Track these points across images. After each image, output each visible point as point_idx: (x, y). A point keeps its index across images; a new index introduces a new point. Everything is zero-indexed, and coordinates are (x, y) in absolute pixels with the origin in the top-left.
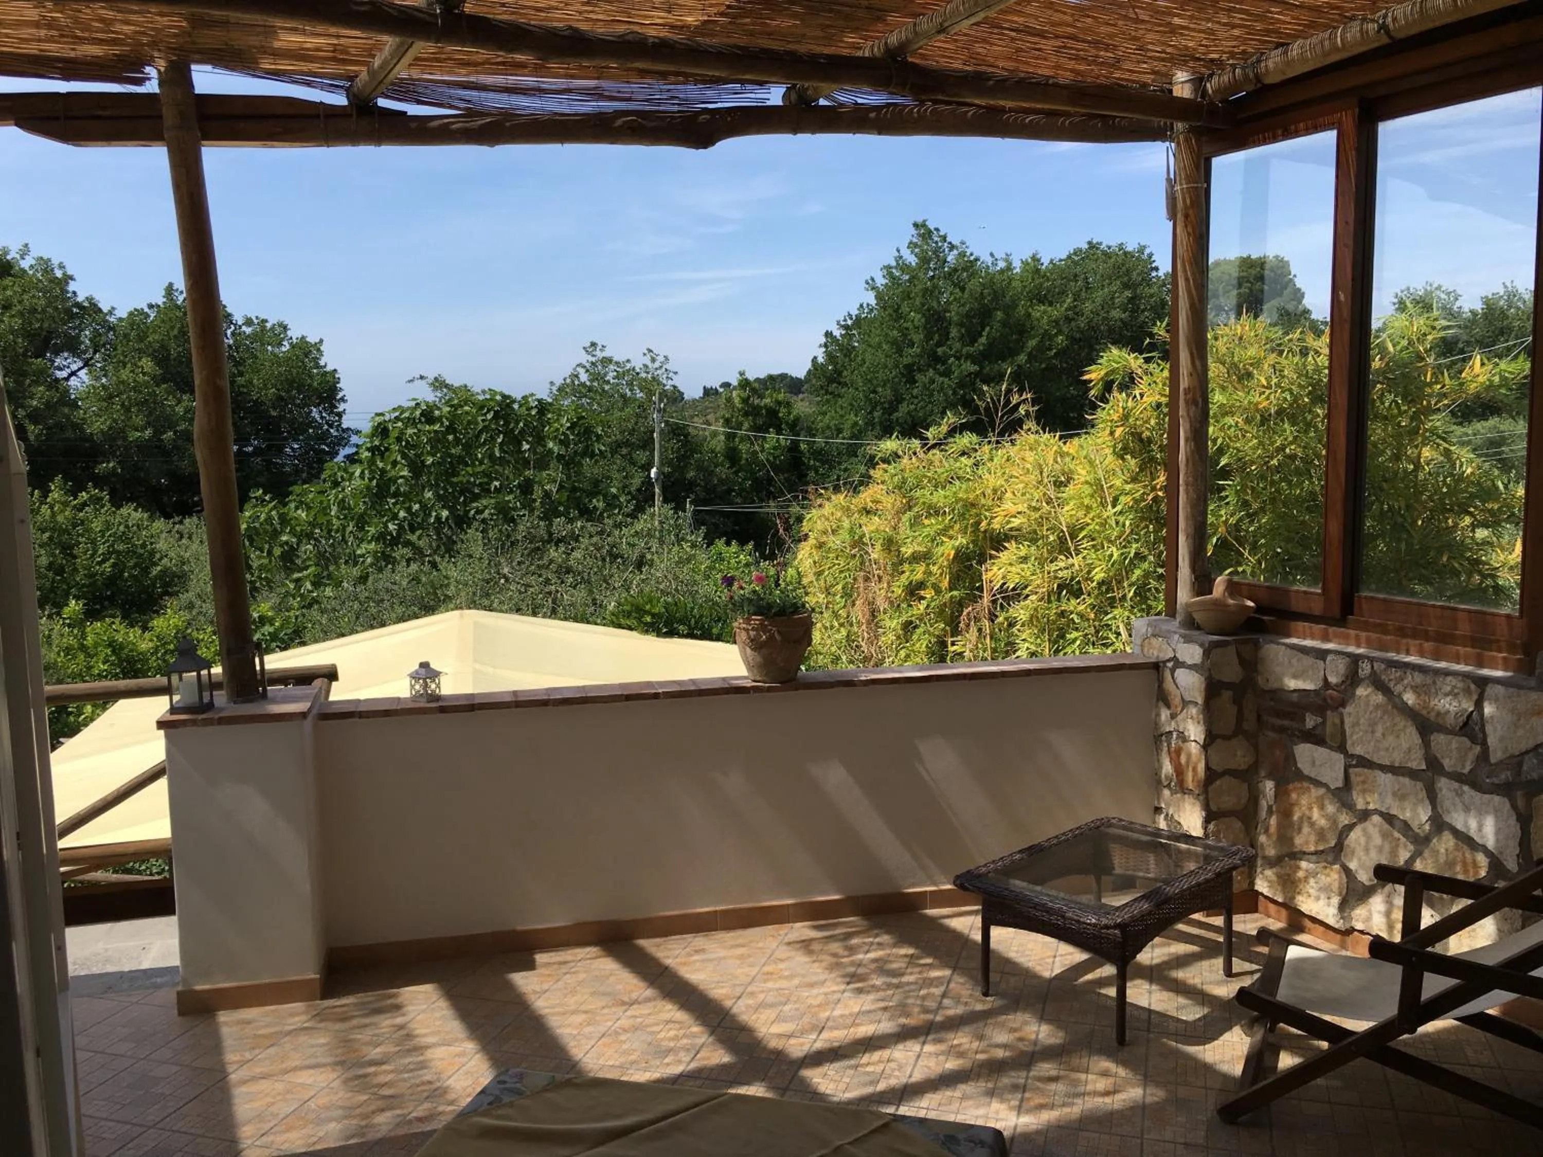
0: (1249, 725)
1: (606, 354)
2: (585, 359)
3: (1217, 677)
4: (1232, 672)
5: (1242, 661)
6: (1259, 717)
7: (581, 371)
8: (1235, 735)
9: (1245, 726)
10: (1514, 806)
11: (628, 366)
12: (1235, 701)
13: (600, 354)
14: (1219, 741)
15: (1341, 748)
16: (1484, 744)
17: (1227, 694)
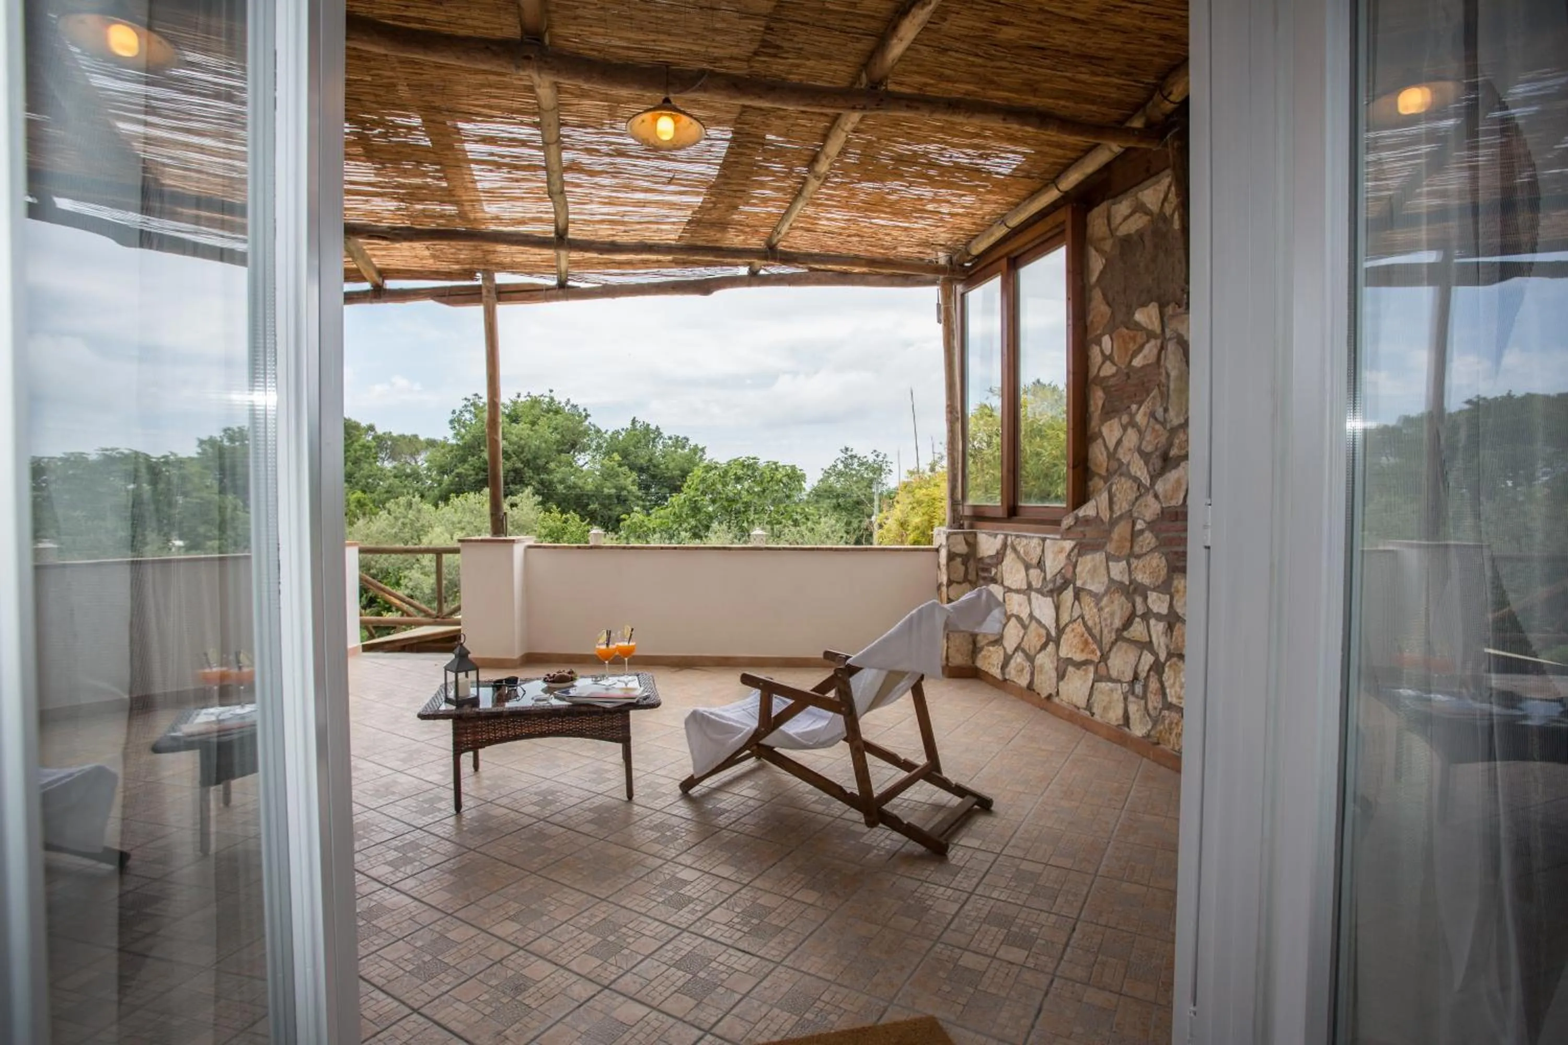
0: (972, 577)
1: (853, 453)
2: (842, 456)
3: (953, 550)
4: (962, 548)
5: (967, 543)
6: (977, 574)
7: (839, 462)
8: (964, 582)
9: (970, 578)
10: (1053, 602)
11: (865, 460)
12: (963, 564)
13: (849, 453)
14: (955, 585)
15: (1002, 584)
16: (1045, 572)
17: (959, 560)
